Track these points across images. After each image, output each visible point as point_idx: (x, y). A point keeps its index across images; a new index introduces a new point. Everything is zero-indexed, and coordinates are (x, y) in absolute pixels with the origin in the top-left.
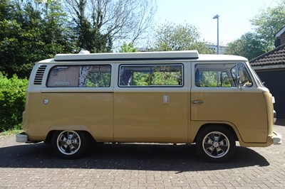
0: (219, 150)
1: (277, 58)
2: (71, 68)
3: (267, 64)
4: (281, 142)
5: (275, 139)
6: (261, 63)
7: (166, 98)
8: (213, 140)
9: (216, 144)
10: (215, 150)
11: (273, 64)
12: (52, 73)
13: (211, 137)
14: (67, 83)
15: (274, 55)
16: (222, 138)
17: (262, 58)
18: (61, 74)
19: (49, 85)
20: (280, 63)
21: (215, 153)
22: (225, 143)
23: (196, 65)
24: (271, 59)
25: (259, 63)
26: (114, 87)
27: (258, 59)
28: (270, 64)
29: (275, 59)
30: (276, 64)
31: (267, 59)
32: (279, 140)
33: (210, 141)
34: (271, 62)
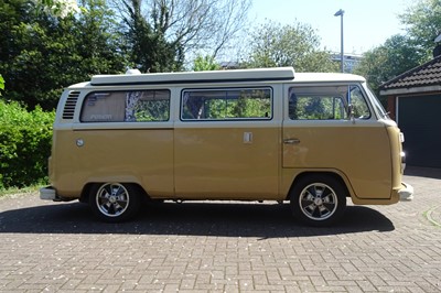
0: (322, 209)
1: (431, 75)
2: (114, 95)
3: (415, 86)
4: (411, 197)
5: (402, 193)
6: (406, 83)
7: (247, 136)
8: (314, 195)
9: (318, 201)
10: (317, 208)
11: (425, 85)
12: (87, 103)
13: (312, 191)
14: (108, 116)
15: (426, 71)
16: (326, 193)
17: (409, 75)
18: (100, 103)
19: (84, 119)
20: (435, 84)
21: (317, 213)
22: (331, 199)
23: (290, 89)
24: (421, 76)
25: (403, 84)
26: (175, 121)
27: (403, 77)
28: (420, 85)
29: (428, 76)
30: (430, 84)
31: (417, 77)
32: (408, 194)
33: (310, 197)
34: (423, 82)
